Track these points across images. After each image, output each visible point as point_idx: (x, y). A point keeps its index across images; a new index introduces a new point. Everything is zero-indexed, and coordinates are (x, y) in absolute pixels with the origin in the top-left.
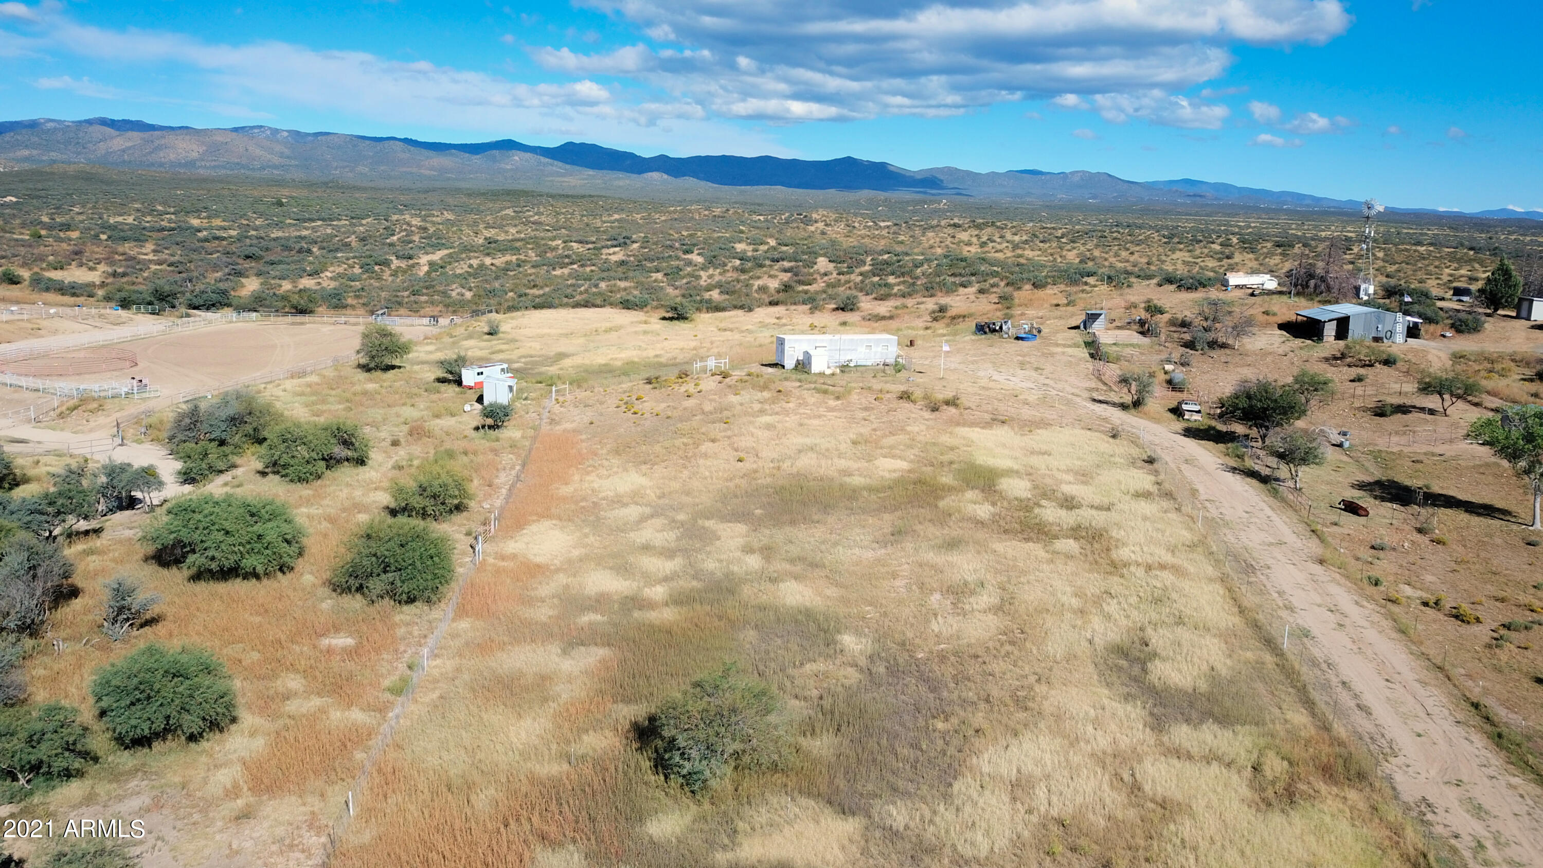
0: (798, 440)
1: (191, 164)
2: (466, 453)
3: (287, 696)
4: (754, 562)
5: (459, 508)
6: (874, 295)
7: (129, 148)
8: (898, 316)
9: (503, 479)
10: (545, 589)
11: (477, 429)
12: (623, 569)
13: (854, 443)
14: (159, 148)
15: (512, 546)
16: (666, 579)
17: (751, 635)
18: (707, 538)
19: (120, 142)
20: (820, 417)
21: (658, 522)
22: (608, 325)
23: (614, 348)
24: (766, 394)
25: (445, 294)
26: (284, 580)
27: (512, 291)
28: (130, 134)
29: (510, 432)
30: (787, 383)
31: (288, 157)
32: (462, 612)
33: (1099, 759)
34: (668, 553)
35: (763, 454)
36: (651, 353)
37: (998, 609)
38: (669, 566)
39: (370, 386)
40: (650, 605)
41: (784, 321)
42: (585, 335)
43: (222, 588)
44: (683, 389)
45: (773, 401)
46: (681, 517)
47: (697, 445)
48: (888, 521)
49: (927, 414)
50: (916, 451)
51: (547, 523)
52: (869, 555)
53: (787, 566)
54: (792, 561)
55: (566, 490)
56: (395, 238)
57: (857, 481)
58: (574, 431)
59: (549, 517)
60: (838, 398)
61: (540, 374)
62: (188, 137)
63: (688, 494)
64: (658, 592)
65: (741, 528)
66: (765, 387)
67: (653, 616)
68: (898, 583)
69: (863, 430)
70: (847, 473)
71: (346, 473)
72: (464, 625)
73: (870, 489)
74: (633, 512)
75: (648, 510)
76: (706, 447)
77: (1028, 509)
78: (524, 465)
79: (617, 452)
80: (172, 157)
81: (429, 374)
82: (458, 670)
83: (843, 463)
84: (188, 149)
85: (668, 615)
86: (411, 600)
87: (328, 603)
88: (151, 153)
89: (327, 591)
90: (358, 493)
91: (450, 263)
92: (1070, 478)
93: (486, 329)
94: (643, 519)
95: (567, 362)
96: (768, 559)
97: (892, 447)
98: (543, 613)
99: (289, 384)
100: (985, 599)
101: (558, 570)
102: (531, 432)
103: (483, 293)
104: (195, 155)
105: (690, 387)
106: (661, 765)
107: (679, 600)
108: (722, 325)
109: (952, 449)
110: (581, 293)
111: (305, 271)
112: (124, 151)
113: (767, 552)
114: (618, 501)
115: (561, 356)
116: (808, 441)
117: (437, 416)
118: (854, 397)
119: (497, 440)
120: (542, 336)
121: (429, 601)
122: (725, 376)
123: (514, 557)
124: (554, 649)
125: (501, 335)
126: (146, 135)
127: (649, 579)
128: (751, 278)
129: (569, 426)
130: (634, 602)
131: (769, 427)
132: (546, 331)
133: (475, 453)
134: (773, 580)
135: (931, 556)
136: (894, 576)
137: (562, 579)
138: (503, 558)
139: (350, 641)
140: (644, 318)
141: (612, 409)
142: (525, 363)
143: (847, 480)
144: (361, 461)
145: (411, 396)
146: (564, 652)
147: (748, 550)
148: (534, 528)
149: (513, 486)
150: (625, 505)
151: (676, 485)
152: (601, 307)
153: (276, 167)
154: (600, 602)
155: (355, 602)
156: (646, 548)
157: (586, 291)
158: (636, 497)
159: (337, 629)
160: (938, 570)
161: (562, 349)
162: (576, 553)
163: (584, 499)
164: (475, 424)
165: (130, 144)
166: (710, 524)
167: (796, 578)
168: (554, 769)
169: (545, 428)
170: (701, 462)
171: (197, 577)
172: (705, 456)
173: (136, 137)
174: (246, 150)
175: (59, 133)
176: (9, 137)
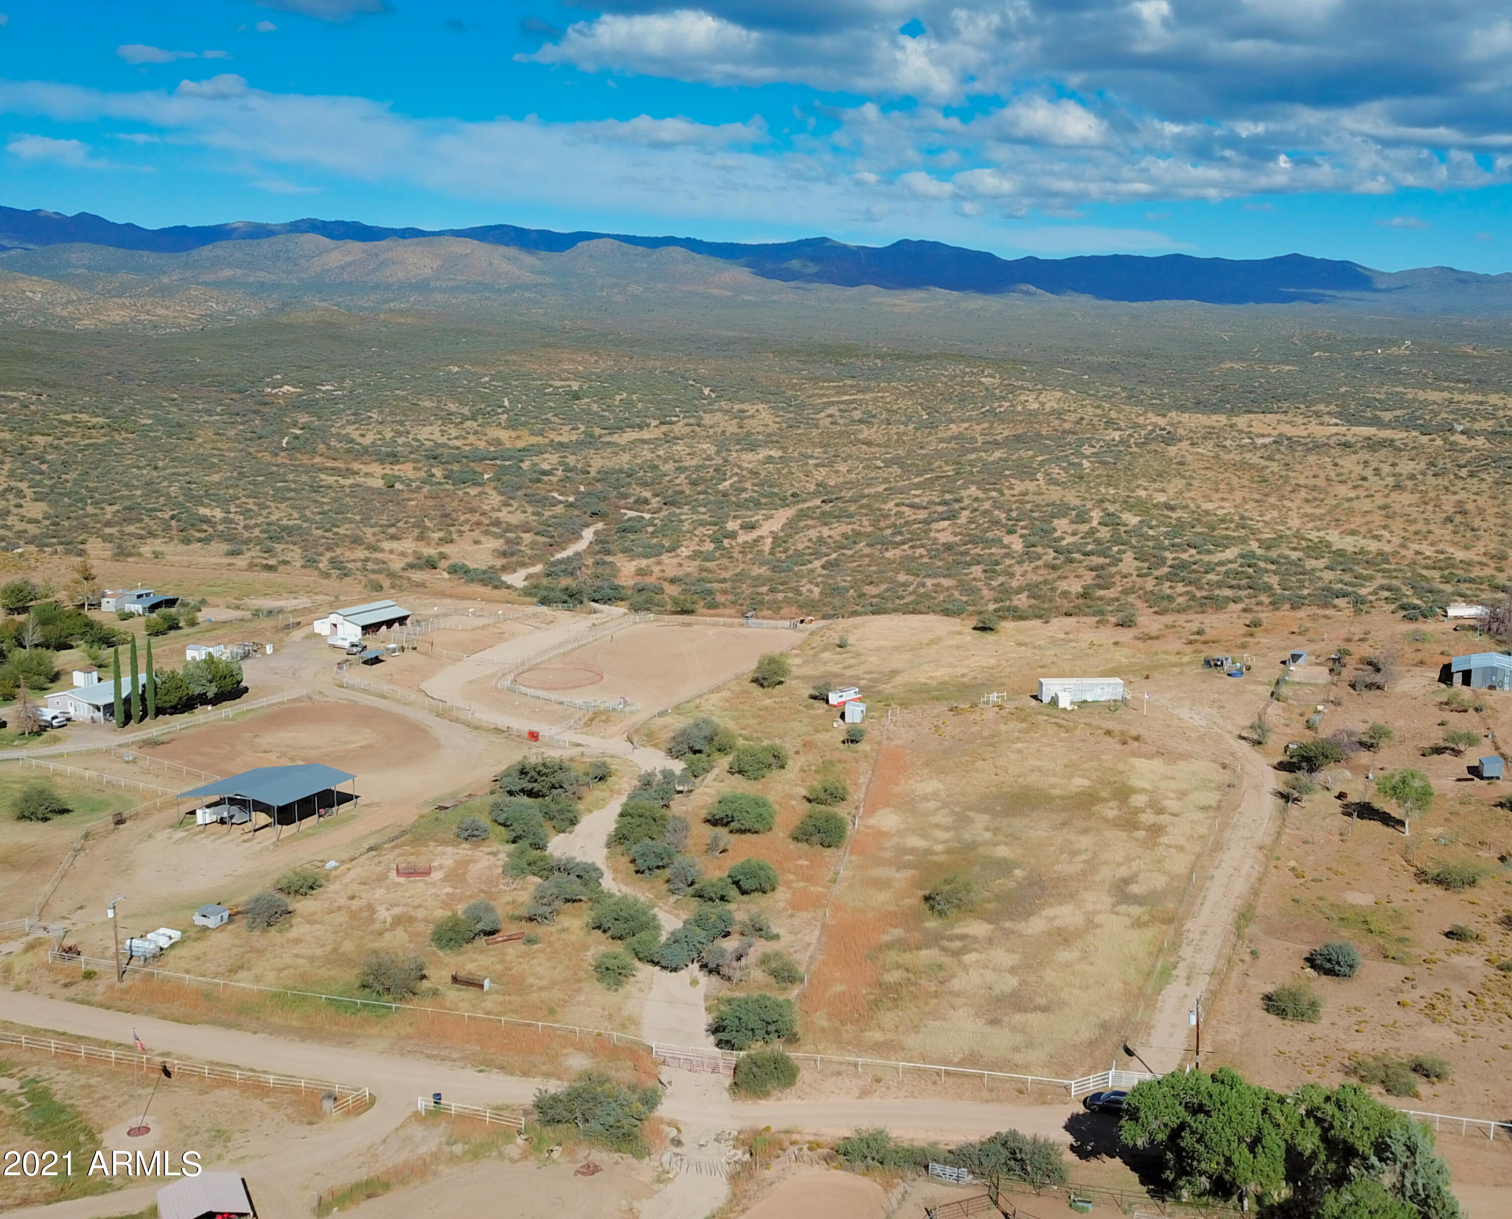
0: (1033, 762)
1: (426, 283)
2: (840, 762)
3: (792, 881)
4: (988, 835)
5: (843, 799)
6: (1155, 609)
7: (349, 264)
8: (1163, 636)
9: (863, 780)
10: (889, 844)
11: (843, 742)
12: (924, 836)
13: (1066, 766)
14: (385, 263)
15: (872, 822)
16: (945, 842)
17: (977, 868)
18: (970, 821)
19: (337, 257)
20: (1052, 745)
21: (945, 811)
22: (931, 636)
23: (932, 665)
24: (1024, 725)
25: (797, 591)
26: (770, 834)
27: (852, 588)
28: (348, 244)
29: (863, 746)
30: (1039, 717)
31: (542, 273)
32: (852, 852)
33: (1085, 914)
34: (947, 829)
35: (1010, 772)
36: (960, 671)
37: (1087, 862)
38: (947, 835)
39: (768, 702)
40: (936, 853)
41: (1071, 636)
42: (912, 649)
43: (743, 836)
44: (972, 717)
45: (1026, 731)
46: (957, 809)
47: (974, 763)
48: (1063, 816)
49: (1118, 747)
50: (1098, 774)
51: (888, 810)
52: (1045, 834)
53: (1003, 839)
54: (1006, 836)
55: (898, 789)
56: (727, 483)
57: (1057, 792)
58: (902, 746)
59: (888, 805)
60: (1067, 731)
61: (879, 692)
62: (419, 248)
63: (963, 795)
64: (939, 848)
65: (987, 817)
66: (1024, 720)
67: (936, 858)
68: (1053, 849)
69: (1074, 757)
70: (1053, 786)
71: (776, 773)
72: (854, 858)
73: (1062, 798)
74: (932, 805)
75: (940, 804)
76: (979, 763)
77: (1136, 814)
78: (873, 771)
79: (927, 764)
80: (401, 275)
81: (804, 691)
82: (854, 875)
83: (1053, 780)
84: (419, 265)
85: (943, 858)
86: (829, 846)
87: (792, 846)
88: (373, 271)
89: (790, 840)
90: (787, 788)
91: (791, 536)
92: (1173, 795)
93: (837, 642)
94: (937, 809)
95: (899, 680)
96: (995, 834)
97: (1087, 770)
98: (888, 854)
99: (714, 698)
100: (1084, 857)
101: (894, 835)
102: (876, 746)
103: (828, 591)
104: (428, 271)
105: (976, 716)
106: (932, 908)
107: (948, 852)
108: (1020, 638)
109: (1120, 773)
110: (910, 594)
111: (663, 547)
112: (343, 270)
113: (996, 831)
114: (926, 798)
115: (895, 673)
116: (1038, 763)
117: (817, 731)
118: (1078, 732)
119: (857, 752)
120: (879, 649)
121: (836, 847)
122: (1001, 707)
123: (872, 827)
124: (893, 869)
125: (849, 648)
126: (369, 246)
127: (937, 841)
128: (1059, 578)
129: (898, 742)
130: (929, 852)
131: (1020, 751)
132: (883, 643)
133: (845, 762)
134: (995, 845)
135: (1072, 837)
136: (1051, 845)
137: (896, 839)
138: (868, 828)
139: (806, 863)
140: (958, 628)
141: (926, 730)
142: (870, 680)
143: (1052, 791)
144: (782, 767)
145: (798, 712)
146: (897, 871)
147: (987, 829)
148: (881, 812)
149: (868, 785)
150: (929, 800)
151: (957, 789)
152: (926, 613)
153: (526, 286)
154: (913, 851)
155: (804, 846)
156: (937, 826)
157: (914, 592)
158: (935, 796)
159: (800, 857)
160: (1071, 842)
161: (895, 666)
162: (902, 827)
163: (907, 796)
164: (842, 739)
165: (349, 259)
166: (971, 814)
167: (1006, 844)
168: (891, 908)
169: (885, 742)
170: (974, 774)
171: (731, 832)
172: (977, 770)
173: (355, 249)
174: (491, 264)
175: (265, 246)
176: (207, 251)
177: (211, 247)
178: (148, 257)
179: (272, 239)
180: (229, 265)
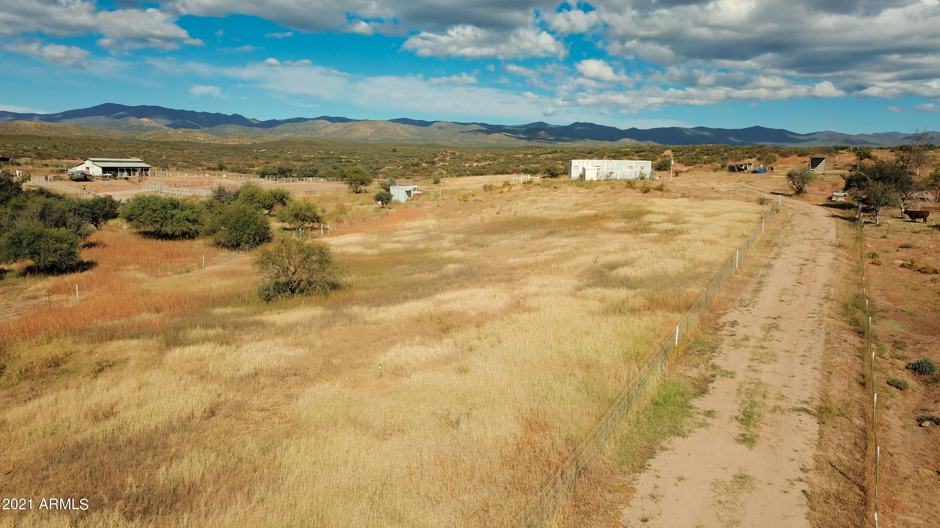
0: (541, 205)
1: (367, 138)
7: (337, 131)
14: (351, 131)
19: (332, 128)
28: (338, 124)
30: (563, 184)
31: (417, 135)
51: (357, 234)
55: (387, 226)
60: (587, 189)
62: (366, 125)
69: (588, 201)
74: (411, 232)
80: (357, 135)
84: (364, 132)
88: (346, 134)
97: (598, 207)
104: (369, 134)
112: (334, 133)
116: (547, 205)
118: (598, 188)
119: (379, 212)
126: (345, 124)
141: (455, 200)
148: (348, 235)
150: (411, 230)
152: (511, 174)
153: (409, 140)
165: (337, 129)
173: (340, 125)
174: (395, 131)
175: (304, 125)
176: (280, 127)
177: (282, 125)
178: (256, 129)
179: (307, 122)
180: (288, 132)
